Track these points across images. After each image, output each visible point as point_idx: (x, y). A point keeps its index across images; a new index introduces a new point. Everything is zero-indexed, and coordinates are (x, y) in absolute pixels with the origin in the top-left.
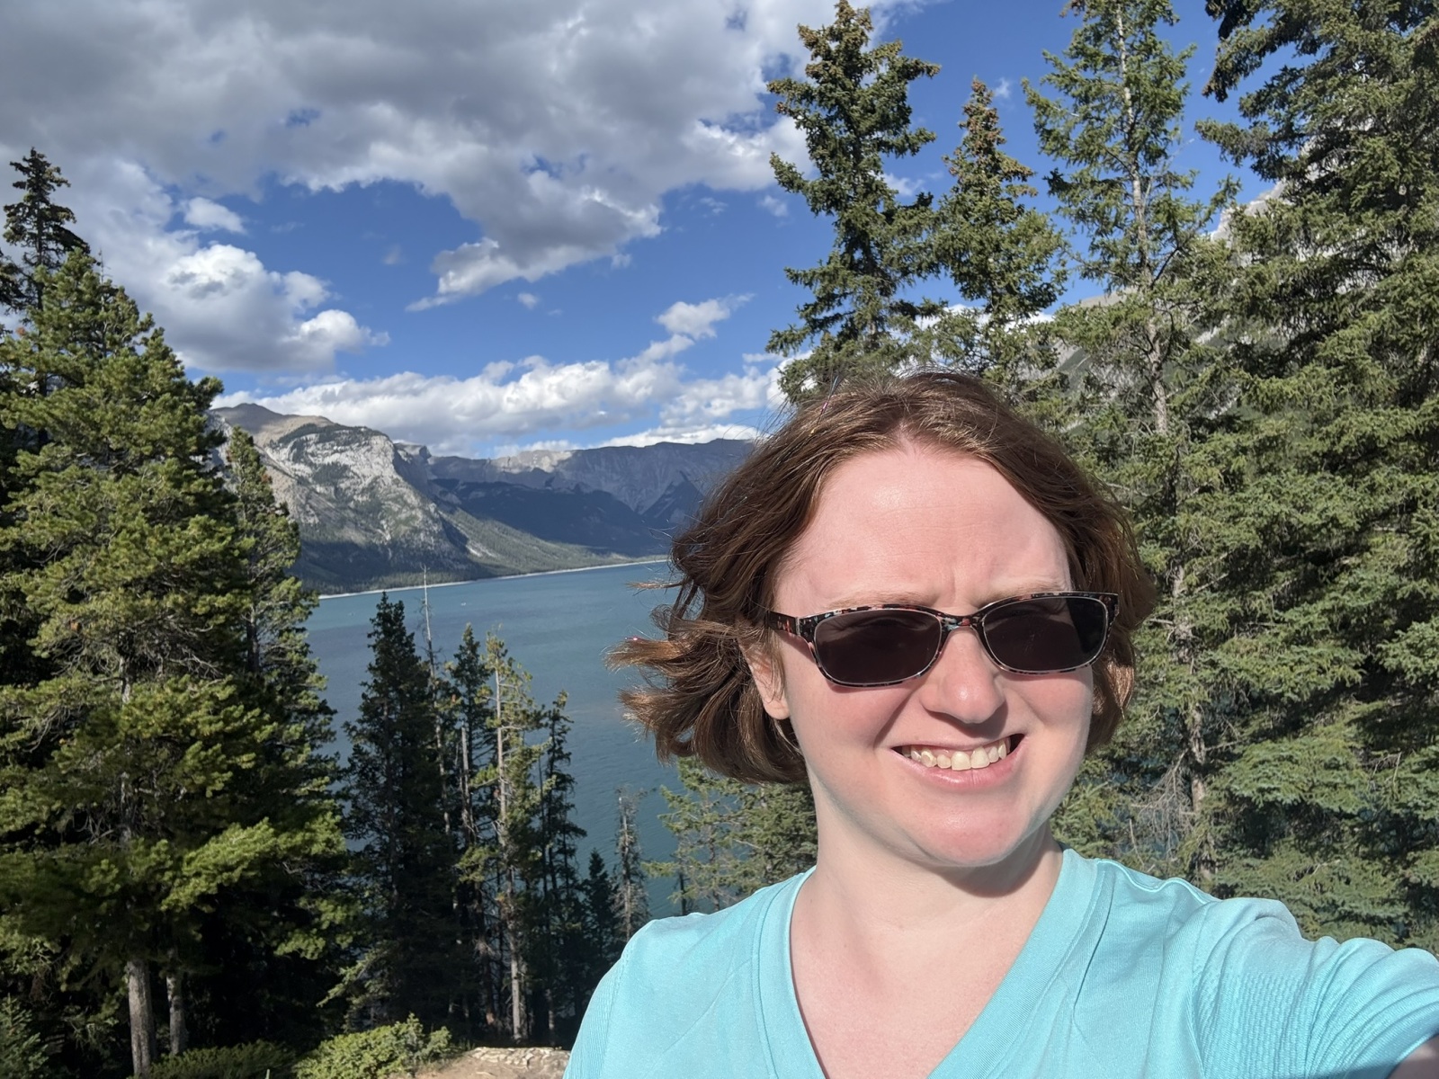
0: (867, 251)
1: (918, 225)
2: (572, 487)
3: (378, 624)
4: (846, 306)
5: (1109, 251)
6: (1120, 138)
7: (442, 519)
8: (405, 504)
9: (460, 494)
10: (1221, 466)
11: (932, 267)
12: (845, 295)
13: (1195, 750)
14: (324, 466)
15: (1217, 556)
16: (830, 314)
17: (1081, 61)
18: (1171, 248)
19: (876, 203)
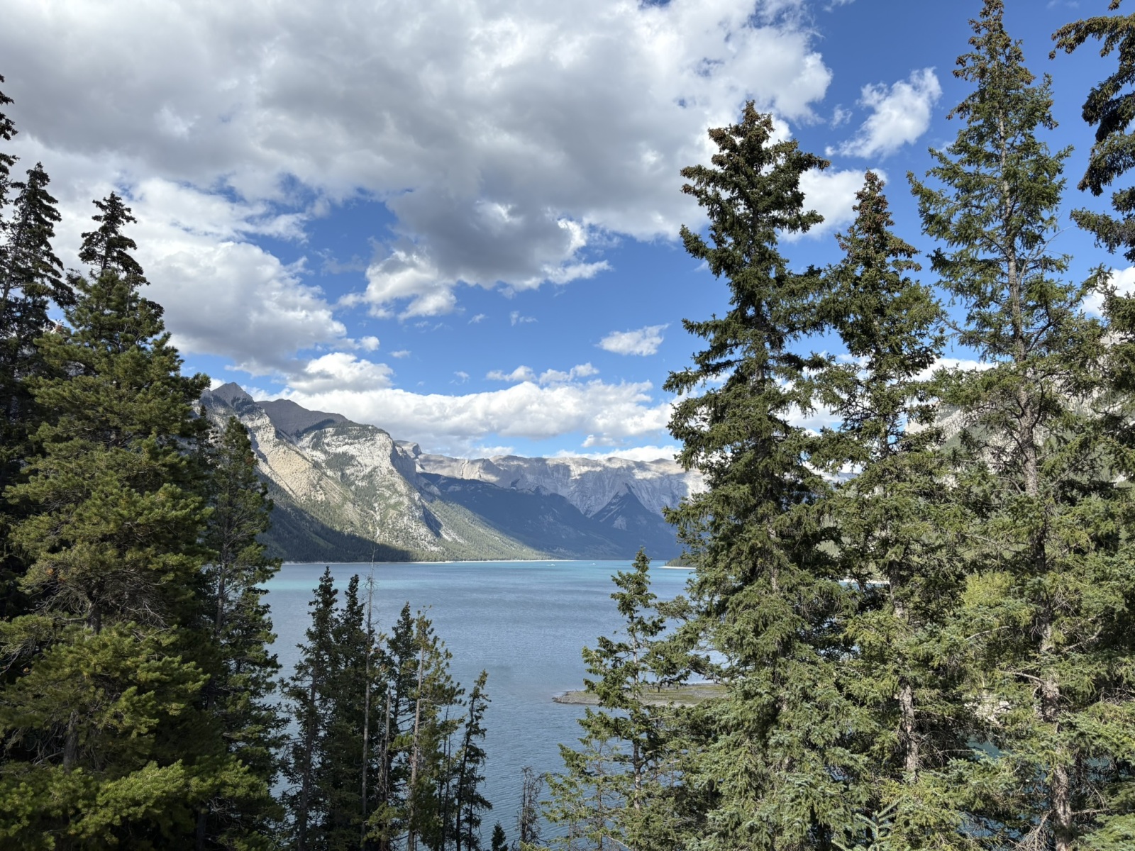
0: (758, 309)
1: (805, 288)
2: (533, 489)
3: (319, 595)
4: (737, 354)
5: (985, 322)
6: (999, 223)
7: (424, 507)
8: (396, 491)
9: (441, 487)
10: (1090, 530)
11: (816, 325)
12: (736, 345)
13: (1060, 811)
14: (336, 455)
15: (1086, 617)
16: (723, 360)
17: (964, 156)
18: (1042, 323)
19: (768, 269)
